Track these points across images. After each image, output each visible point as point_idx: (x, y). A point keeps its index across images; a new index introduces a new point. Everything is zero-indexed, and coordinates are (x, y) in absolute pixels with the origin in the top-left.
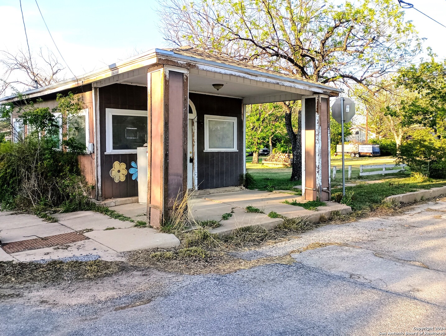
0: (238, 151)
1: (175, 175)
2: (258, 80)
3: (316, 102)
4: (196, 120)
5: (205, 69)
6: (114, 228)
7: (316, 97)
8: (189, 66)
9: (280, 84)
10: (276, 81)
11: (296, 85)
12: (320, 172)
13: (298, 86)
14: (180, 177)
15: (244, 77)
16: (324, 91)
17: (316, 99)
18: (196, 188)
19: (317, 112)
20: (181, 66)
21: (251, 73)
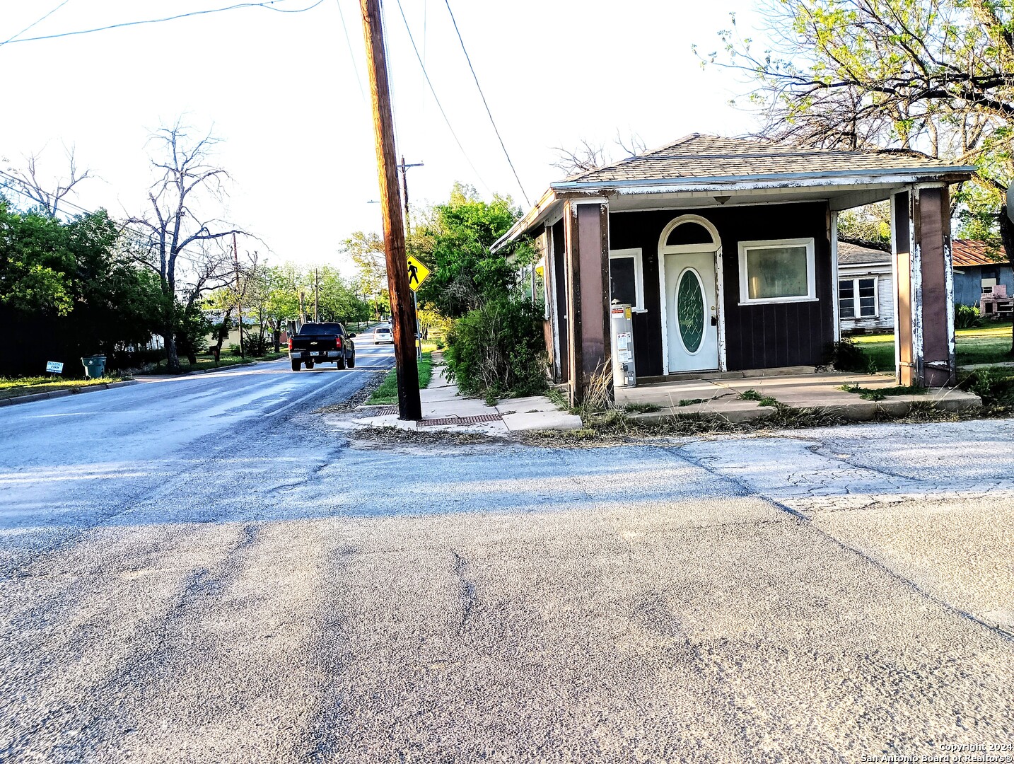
0: (818, 300)
1: (591, 341)
2: (737, 188)
3: (910, 200)
4: (720, 252)
5: (630, 192)
6: (536, 411)
7: (909, 189)
8: (604, 193)
9: (790, 186)
10: (780, 182)
11: (832, 180)
12: (920, 331)
13: (836, 181)
14: (601, 343)
15: (705, 190)
16: (919, 176)
17: (910, 193)
18: (724, 368)
19: (912, 219)
20: (592, 195)
21: (720, 182)
